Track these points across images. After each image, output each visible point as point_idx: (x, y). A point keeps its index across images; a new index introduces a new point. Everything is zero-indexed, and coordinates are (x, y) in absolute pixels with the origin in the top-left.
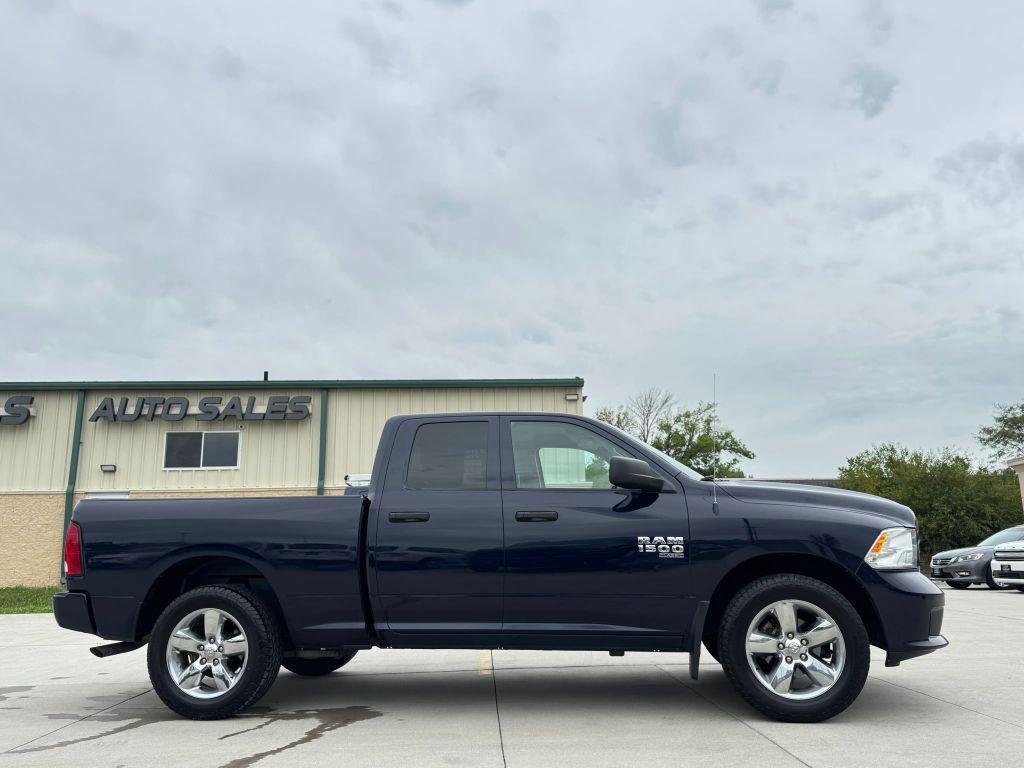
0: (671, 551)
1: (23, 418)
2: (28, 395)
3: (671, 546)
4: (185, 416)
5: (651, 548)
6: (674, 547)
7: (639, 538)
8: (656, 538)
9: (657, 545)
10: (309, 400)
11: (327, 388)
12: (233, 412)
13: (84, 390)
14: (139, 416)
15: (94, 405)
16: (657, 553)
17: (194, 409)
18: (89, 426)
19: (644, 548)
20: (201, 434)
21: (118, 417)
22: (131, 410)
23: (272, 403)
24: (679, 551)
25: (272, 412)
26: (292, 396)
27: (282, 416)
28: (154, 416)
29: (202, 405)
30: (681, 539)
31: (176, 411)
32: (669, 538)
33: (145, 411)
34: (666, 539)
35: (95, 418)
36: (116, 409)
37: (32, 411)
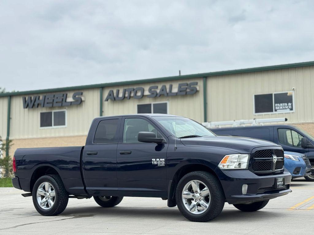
0: (161, 164)
1: (80, 102)
2: (81, 91)
3: (161, 162)
4: (143, 96)
5: (155, 163)
6: (162, 162)
7: (153, 160)
8: (157, 159)
9: (157, 162)
10: (197, 84)
11: (205, 77)
12: (163, 93)
13: (102, 87)
14: (124, 97)
15: (106, 93)
16: (157, 164)
17: (147, 93)
18: (106, 104)
19: (154, 163)
20: (150, 105)
21: (116, 99)
22: (121, 95)
23: (180, 87)
24: (163, 164)
25: (181, 91)
26: (189, 82)
27: (184, 93)
28: (130, 97)
29: (150, 90)
30: (164, 159)
31: (139, 94)
32: (161, 159)
33: (127, 95)
34: (160, 160)
35: (107, 100)
36: (115, 95)
37: (83, 99)
